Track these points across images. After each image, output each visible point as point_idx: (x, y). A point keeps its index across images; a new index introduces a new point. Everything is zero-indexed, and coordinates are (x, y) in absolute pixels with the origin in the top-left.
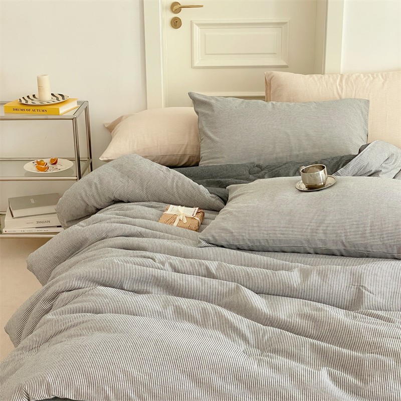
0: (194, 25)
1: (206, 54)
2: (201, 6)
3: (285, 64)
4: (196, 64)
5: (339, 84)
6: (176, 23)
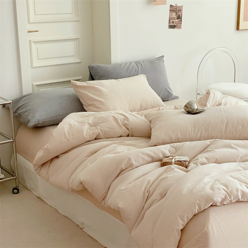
0: (32, 42)
1: (38, 59)
2: (38, 31)
3: (80, 61)
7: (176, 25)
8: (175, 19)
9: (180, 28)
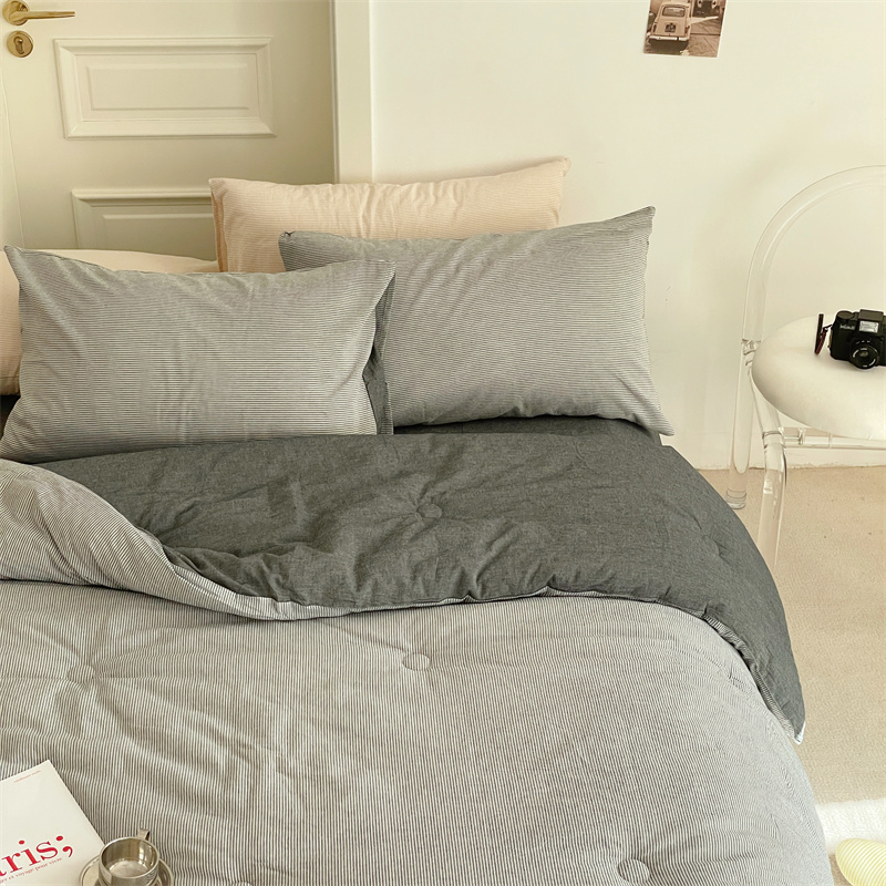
0: (61, 49)
1: (93, 109)
2: (70, 14)
3: (267, 130)
4: (74, 131)
5: (363, 217)
6: (21, 46)
7: (687, 41)
8: (683, 14)
9: (711, 51)
